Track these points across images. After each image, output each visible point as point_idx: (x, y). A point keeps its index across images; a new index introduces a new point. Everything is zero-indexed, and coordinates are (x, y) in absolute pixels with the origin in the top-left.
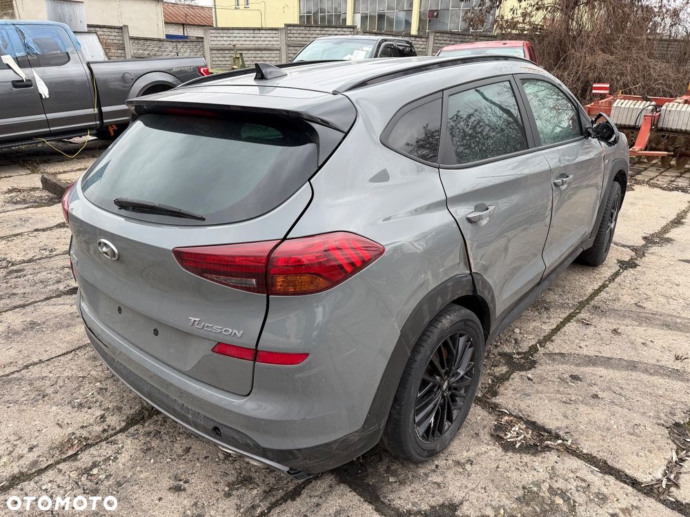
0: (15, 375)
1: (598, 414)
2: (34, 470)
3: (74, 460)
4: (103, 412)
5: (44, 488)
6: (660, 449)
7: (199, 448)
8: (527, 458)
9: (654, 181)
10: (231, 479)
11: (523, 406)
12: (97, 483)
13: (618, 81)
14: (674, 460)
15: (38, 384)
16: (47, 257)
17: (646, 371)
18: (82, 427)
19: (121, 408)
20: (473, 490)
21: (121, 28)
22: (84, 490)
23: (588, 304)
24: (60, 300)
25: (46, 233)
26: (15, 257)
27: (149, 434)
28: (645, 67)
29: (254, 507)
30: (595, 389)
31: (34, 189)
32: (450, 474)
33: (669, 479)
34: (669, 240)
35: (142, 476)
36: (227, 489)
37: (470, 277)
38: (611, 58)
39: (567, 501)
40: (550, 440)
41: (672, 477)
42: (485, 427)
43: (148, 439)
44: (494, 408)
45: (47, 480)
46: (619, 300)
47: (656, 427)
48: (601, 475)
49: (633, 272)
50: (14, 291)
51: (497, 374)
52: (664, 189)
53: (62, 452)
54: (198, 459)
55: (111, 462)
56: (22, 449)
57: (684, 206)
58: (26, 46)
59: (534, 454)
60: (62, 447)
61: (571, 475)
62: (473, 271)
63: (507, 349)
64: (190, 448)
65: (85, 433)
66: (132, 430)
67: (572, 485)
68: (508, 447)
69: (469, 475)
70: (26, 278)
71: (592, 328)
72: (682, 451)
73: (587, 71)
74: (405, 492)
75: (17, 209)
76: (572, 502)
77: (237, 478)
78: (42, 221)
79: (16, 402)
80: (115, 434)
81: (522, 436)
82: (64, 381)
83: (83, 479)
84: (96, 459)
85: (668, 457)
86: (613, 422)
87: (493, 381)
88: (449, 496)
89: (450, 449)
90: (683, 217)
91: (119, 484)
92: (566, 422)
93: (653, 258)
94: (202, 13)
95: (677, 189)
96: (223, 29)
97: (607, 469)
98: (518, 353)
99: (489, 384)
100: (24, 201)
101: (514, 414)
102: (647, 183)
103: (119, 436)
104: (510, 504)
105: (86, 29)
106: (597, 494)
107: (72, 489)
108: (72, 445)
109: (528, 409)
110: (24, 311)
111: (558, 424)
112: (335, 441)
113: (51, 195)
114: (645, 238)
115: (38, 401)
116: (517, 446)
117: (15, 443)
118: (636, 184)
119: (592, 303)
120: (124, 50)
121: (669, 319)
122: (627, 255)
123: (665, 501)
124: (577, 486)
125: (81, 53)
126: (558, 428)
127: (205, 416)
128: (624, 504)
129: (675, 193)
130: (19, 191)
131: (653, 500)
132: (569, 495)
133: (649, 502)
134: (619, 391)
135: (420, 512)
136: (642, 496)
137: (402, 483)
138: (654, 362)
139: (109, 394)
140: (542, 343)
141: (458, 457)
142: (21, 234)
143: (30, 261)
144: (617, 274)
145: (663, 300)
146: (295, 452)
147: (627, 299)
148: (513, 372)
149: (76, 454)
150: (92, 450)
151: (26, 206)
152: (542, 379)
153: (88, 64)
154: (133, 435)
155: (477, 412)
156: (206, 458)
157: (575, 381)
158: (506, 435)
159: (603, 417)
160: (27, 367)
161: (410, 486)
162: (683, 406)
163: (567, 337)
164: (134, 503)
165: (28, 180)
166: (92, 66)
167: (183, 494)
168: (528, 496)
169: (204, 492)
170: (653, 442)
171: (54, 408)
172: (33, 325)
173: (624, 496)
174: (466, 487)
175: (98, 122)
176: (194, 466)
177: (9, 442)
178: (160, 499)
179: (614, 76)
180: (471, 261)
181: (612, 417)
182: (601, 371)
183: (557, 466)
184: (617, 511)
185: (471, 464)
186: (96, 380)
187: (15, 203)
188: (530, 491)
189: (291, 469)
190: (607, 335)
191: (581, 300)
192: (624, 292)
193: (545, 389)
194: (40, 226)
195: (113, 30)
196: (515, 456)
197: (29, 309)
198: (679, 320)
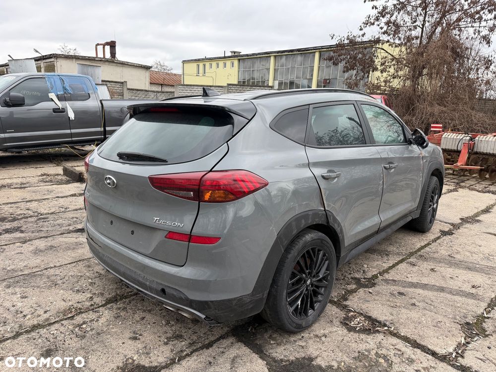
0: (39, 273)
1: (414, 314)
2: (46, 323)
3: (71, 320)
4: (91, 295)
5: (52, 333)
6: (453, 335)
7: (151, 318)
8: (363, 336)
9: (474, 187)
10: (169, 335)
11: (364, 307)
12: (85, 332)
13: (449, 124)
14: (463, 342)
15: (53, 278)
16: (63, 212)
17: (451, 292)
18: (78, 302)
19: (103, 294)
20: (325, 351)
21: (122, 83)
22: (76, 335)
23: (416, 254)
24: (70, 235)
25: (63, 199)
26: (43, 211)
27: (119, 309)
28: (468, 115)
29: (182, 351)
30: (414, 301)
31: (58, 175)
32: (311, 342)
33: (457, 353)
34: (478, 221)
35: (113, 330)
36: (166, 340)
37: (324, 212)
38: (444, 109)
39: (387, 360)
40: (380, 327)
41: (460, 352)
42: (337, 317)
43: (119, 311)
44: (345, 308)
45: (54, 329)
46: (437, 252)
47: (453, 324)
48: (412, 348)
49: (450, 237)
50: (41, 229)
51: (349, 289)
52: (479, 192)
53: (64, 315)
54: (149, 324)
55: (94, 322)
56: (41, 312)
57: (492, 202)
58: (64, 88)
59: (368, 334)
60: (64, 312)
61: (392, 347)
62: (326, 209)
63: (357, 276)
64: (144, 318)
65: (79, 306)
66: (109, 306)
67: (392, 353)
68: (351, 329)
69: (323, 343)
70: (49, 222)
71: (417, 267)
72: (469, 338)
73: (428, 117)
74: (280, 349)
75: (46, 185)
76: (390, 362)
77: (173, 335)
78: (61, 192)
79: (38, 287)
80: (98, 307)
81: (361, 324)
82: (69, 277)
83: (76, 329)
84: (85, 320)
85: (459, 340)
86: (423, 319)
87: (345, 293)
88: (308, 353)
89: (312, 328)
90: (490, 208)
91: (99, 334)
92: (391, 318)
93: (466, 230)
94: (175, 78)
95: (489, 192)
96: (187, 85)
97: (416, 345)
98: (365, 278)
99: (342, 294)
100: (51, 181)
101: (357, 311)
102: (468, 187)
103: (101, 308)
104: (348, 360)
105: (101, 83)
106: (408, 359)
107: (69, 335)
108: (71, 312)
109: (367, 309)
110: (46, 240)
111: (386, 318)
112: (235, 299)
113: (68, 178)
114: (461, 219)
115: (52, 287)
116: (357, 329)
117: (36, 308)
118: (460, 187)
119: (419, 253)
120: (123, 96)
121: (471, 265)
122: (446, 228)
123: (453, 365)
124: (394, 353)
125: (98, 94)
126: (386, 320)
127: (157, 282)
128: (425, 365)
129: (487, 194)
130: (48, 175)
131: (445, 364)
132: (389, 358)
133: (442, 366)
134: (430, 302)
135: (289, 360)
136: (438, 362)
137: (279, 344)
138: (457, 288)
139: (96, 286)
140: (381, 274)
141: (317, 333)
142: (48, 199)
143: (52, 213)
144: (439, 238)
145: (468, 254)
146: (210, 303)
147: (443, 252)
148: (359, 288)
149: (73, 316)
150: (83, 315)
151: (52, 184)
152: (378, 293)
153: (101, 101)
154: (109, 309)
155: (333, 309)
156: (154, 323)
157: (401, 296)
158: (351, 323)
159: (417, 316)
160: (46, 269)
161: (284, 346)
162: (473, 314)
163: (399, 271)
164: (107, 344)
165: (55, 170)
166: (103, 102)
167: (138, 341)
168: (361, 357)
169: (151, 341)
170: (449, 332)
171: (62, 291)
172: (52, 247)
173: (426, 360)
174: (321, 349)
175: (103, 137)
176: (146, 327)
177: (32, 307)
178: (123, 343)
179: (447, 121)
180: (325, 202)
181: (423, 317)
182: (420, 291)
183: (383, 342)
184: (420, 368)
185: (325, 337)
186: (89, 278)
187: (45, 182)
188: (363, 354)
189: (206, 317)
190: (426, 272)
191: (411, 251)
192: (443, 248)
193: (380, 299)
194: (60, 195)
195: (117, 84)
196: (355, 334)
197: (50, 239)
198: (478, 266)
